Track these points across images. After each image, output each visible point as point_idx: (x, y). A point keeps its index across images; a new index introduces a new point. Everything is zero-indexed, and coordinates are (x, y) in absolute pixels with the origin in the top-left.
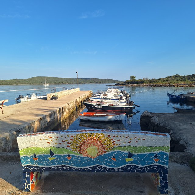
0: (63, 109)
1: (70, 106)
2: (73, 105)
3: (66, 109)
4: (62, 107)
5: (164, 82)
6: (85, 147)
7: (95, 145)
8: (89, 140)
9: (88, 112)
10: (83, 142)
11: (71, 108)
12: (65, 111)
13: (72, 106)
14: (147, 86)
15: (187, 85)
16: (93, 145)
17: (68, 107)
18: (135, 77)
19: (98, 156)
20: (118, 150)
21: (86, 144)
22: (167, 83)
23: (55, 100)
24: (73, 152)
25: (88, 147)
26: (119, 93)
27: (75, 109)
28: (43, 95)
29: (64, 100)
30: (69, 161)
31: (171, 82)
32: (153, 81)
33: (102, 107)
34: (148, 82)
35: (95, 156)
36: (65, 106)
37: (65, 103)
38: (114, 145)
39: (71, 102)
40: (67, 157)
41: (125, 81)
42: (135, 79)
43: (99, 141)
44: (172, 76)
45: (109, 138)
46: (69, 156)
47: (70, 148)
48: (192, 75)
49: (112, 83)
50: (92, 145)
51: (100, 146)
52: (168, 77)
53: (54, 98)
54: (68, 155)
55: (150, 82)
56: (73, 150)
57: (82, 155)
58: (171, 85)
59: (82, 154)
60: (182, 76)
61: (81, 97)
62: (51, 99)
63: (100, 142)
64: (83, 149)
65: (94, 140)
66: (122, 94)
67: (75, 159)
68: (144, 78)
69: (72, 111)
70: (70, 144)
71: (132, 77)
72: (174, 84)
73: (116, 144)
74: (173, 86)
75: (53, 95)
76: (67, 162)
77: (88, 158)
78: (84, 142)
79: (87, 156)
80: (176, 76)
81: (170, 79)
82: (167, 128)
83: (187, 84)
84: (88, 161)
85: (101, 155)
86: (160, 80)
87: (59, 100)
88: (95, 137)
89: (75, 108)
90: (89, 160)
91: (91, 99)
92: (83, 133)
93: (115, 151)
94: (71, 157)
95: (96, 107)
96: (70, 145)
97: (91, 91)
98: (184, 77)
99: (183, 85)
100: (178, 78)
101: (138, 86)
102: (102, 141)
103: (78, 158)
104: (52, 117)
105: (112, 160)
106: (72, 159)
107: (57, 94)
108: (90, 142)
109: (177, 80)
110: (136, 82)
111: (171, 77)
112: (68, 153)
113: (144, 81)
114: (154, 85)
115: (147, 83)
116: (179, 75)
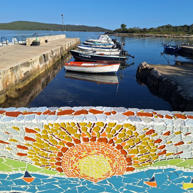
0: (45, 58)
1: (54, 54)
2: (57, 53)
3: (49, 58)
4: (44, 55)
5: (155, 32)
6: (73, 158)
7: (103, 153)
8: (86, 140)
9: (75, 61)
10: (66, 146)
11: (55, 57)
12: (48, 59)
13: (56, 55)
14: (138, 36)
15: (179, 37)
16: (98, 153)
17: (51, 55)
18: (126, 26)
19: (109, 177)
20: (169, 167)
21: (75, 151)
22: (158, 34)
23: (35, 46)
24: (39, 167)
25: (81, 158)
26: (110, 42)
27: (61, 58)
28: (22, 41)
29: (47, 47)
30: (28, 184)
31: (163, 32)
32: (145, 31)
33: (90, 57)
34: (139, 31)
35: (102, 177)
36: (47, 54)
37: (48, 50)
38: (160, 154)
39: (55, 49)
40: (23, 177)
41: (115, 30)
42: (126, 27)
43: (116, 145)
44: (164, 26)
45: (150, 136)
46: (27, 175)
47: (28, 159)
48: (184, 26)
49: (101, 31)
50: (93, 152)
51: (118, 157)
52: (160, 27)
53: (35, 44)
54: (24, 173)
55: (141, 32)
56: (36, 164)
57: (63, 175)
58: (162, 36)
59: (63, 173)
60: (174, 27)
61: (67, 44)
62: (31, 45)
63: (120, 147)
64: (67, 163)
65: (101, 140)
66: (113, 43)
67: (44, 181)
68: (135, 27)
69: (56, 60)
70: (27, 149)
71: (123, 26)
72: (165, 35)
73: (167, 152)
74: (165, 37)
75: (33, 40)
76: (22, 186)
77: (82, 180)
78: (70, 145)
79: (77, 177)
80: (168, 27)
81: (161, 29)
82: (173, 82)
83: (179, 35)
84: (81, 185)
85: (117, 176)
86: (151, 30)
87: (41, 46)
88: (104, 134)
89: (61, 56)
90: (84, 183)
91: (79, 47)
92: (66, 122)
93: (161, 168)
94: (33, 177)
95: (83, 56)
96: (27, 151)
97: (79, 39)
98: (176, 27)
99: (174, 36)
100: (170, 28)
101: (128, 36)
102: (127, 144)
103: (53, 180)
104: (31, 66)
105: (145, 186)
106: (37, 181)
107: (38, 39)
108: (89, 145)
109: (169, 31)
110: (127, 31)
111: (162, 27)
112: (22, 170)
113: (135, 30)
114: (145, 35)
115: (138, 33)
116: (171, 26)
